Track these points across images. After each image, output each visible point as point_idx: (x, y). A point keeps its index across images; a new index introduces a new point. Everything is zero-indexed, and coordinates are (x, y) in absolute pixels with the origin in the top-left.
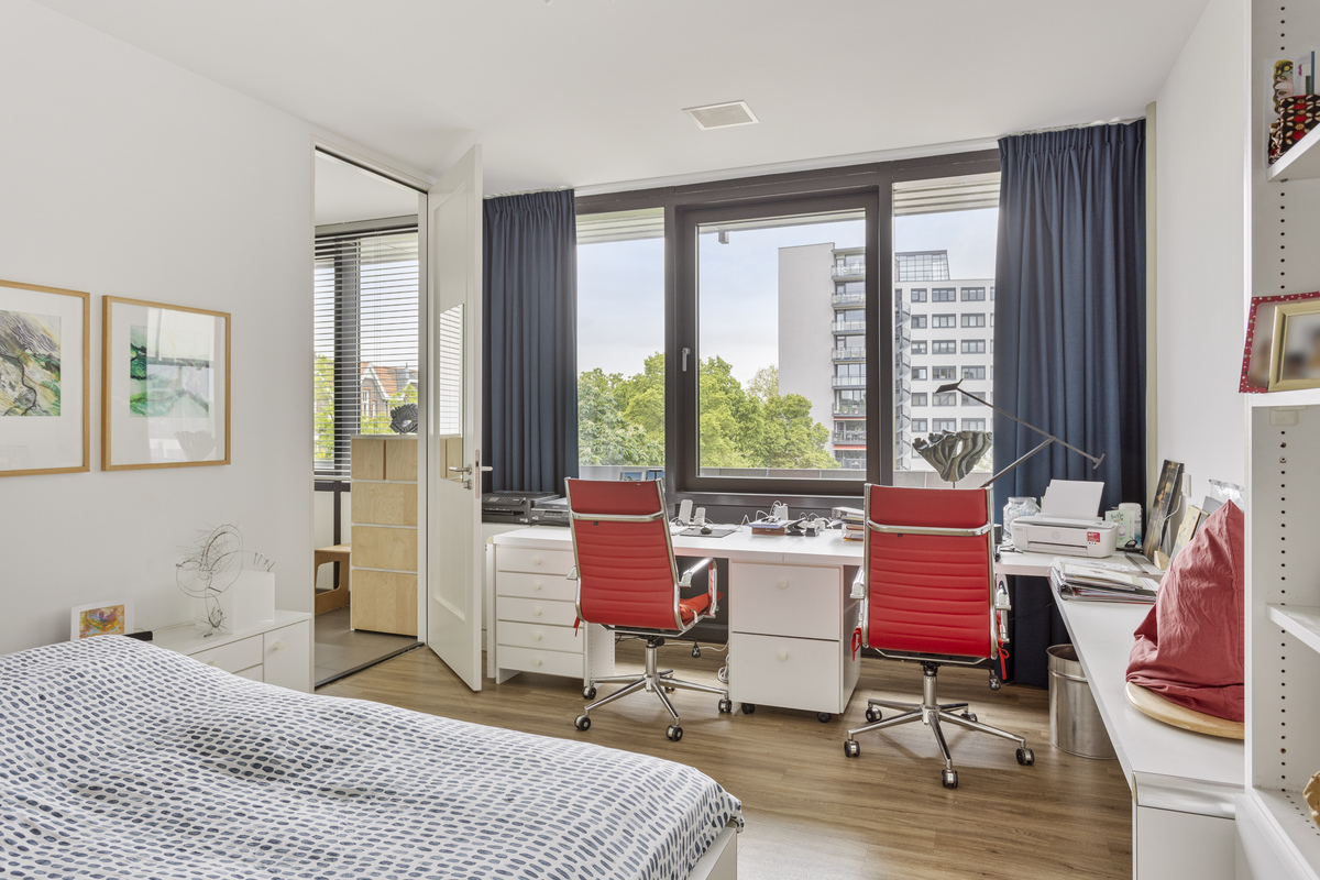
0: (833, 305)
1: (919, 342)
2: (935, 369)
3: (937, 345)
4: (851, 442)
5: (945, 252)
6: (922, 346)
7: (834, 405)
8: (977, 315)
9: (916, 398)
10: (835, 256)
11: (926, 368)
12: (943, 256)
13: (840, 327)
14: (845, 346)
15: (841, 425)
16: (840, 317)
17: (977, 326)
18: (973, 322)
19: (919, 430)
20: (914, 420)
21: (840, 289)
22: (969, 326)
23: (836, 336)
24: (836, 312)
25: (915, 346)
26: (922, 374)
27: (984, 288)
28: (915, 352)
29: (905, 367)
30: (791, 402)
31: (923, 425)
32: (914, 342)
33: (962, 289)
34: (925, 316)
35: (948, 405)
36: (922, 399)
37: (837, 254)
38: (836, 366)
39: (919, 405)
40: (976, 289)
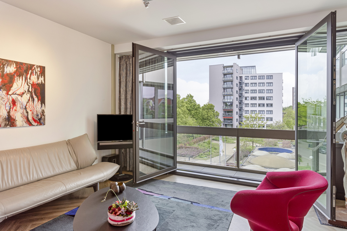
0: (223, 80)
1: (247, 90)
2: (251, 97)
3: (251, 91)
4: (228, 116)
5: (255, 66)
6: (248, 91)
7: (223, 107)
8: (262, 83)
9: (246, 105)
10: (224, 68)
11: (249, 97)
12: (254, 67)
13: (225, 86)
14: (226, 91)
15: (225, 112)
16: (225, 83)
17: (263, 86)
18: (261, 85)
19: (247, 113)
20: (245, 111)
21: (225, 76)
22: (260, 86)
23: (224, 89)
24: (224, 82)
25: (246, 91)
26: (248, 98)
27: (264, 76)
28: (246, 93)
29: (243, 97)
30: (209, 106)
31: (248, 112)
32: (245, 90)
33: (259, 76)
34: (249, 83)
35: (255, 107)
36: (248, 105)
37: (224, 67)
38: (224, 96)
39: (247, 107)
40: (262, 76)
